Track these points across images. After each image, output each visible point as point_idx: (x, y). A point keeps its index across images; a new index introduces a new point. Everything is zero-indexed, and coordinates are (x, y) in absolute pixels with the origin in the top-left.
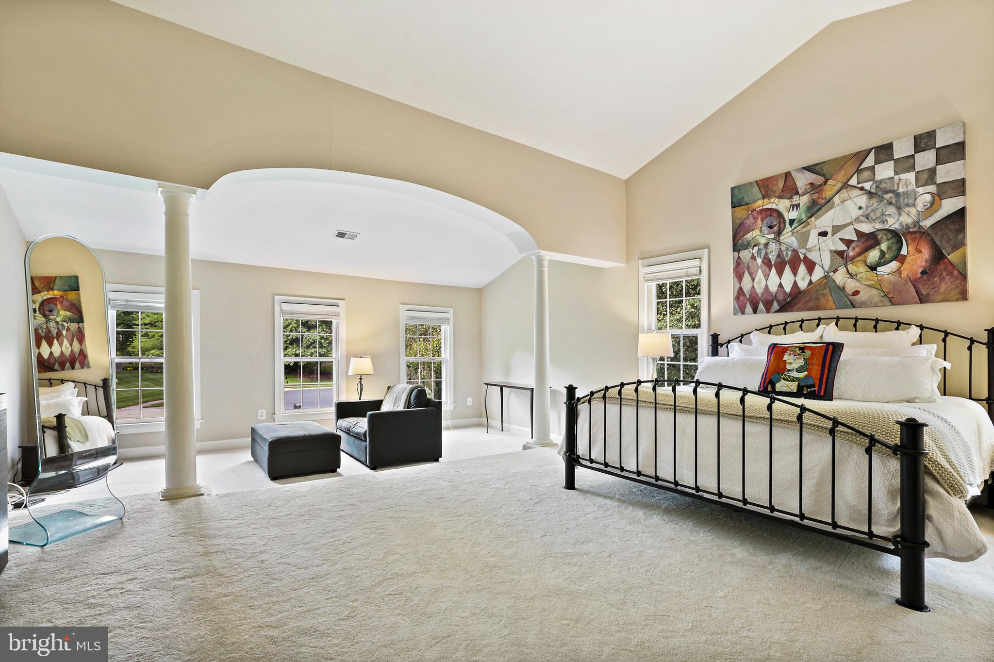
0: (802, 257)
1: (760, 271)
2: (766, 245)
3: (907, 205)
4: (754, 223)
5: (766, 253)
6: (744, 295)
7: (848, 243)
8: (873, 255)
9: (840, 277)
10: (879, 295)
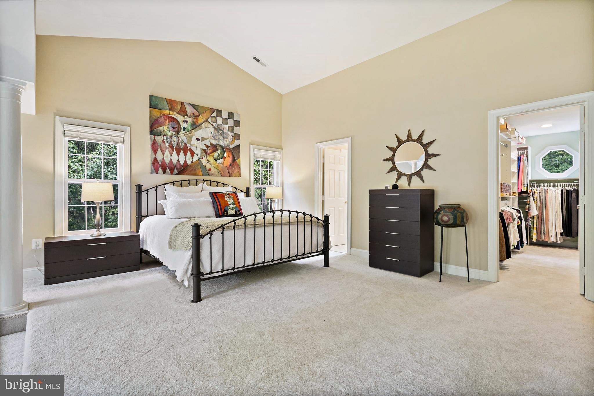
0: (189, 148)
1: (167, 151)
2: (171, 137)
3: (226, 138)
4: (164, 122)
5: (171, 141)
6: (158, 162)
7: (207, 147)
8: (216, 154)
9: (204, 161)
10: (218, 172)
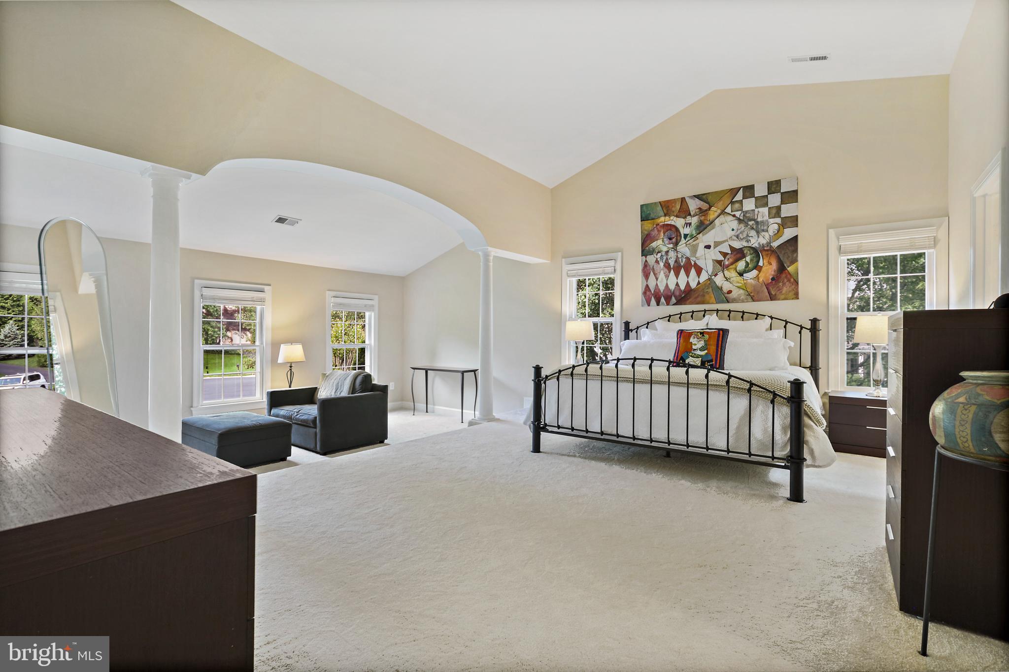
0: (693, 263)
1: (662, 272)
2: (667, 252)
3: (763, 231)
4: (657, 235)
5: (667, 259)
6: (650, 290)
7: (725, 255)
8: (741, 265)
9: (719, 280)
10: (745, 294)
